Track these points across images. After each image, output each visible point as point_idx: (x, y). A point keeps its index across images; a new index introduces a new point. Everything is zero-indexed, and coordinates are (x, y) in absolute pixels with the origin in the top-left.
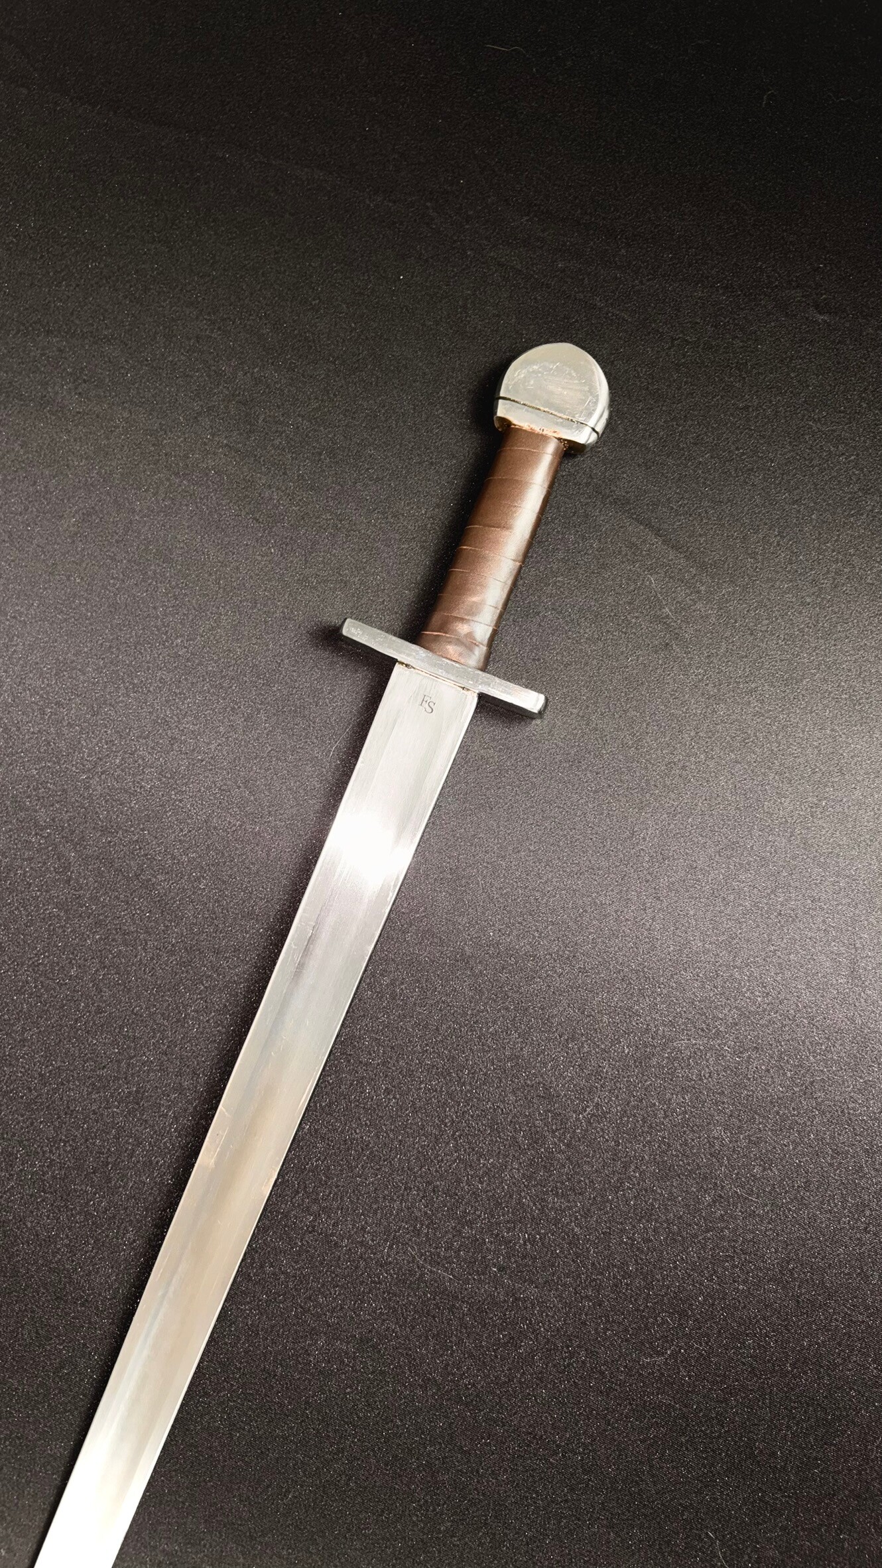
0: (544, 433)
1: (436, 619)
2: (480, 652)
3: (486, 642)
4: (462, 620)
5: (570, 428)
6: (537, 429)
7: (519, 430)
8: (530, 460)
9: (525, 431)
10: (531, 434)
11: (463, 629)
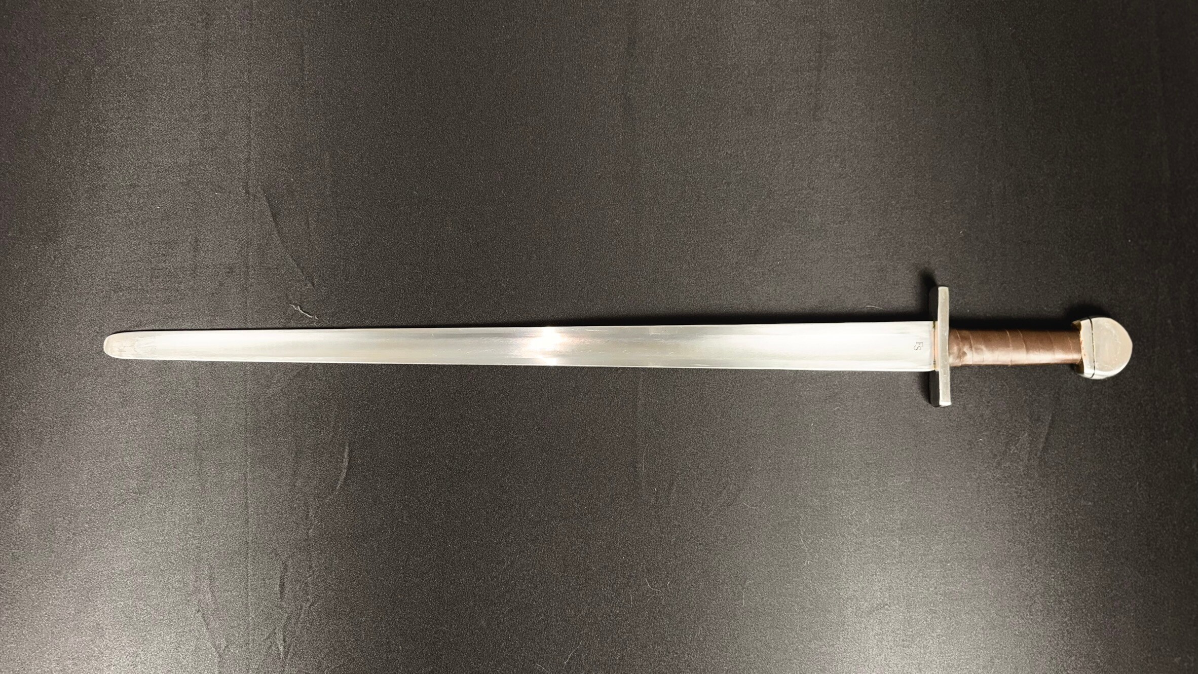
0: (1082, 350)
1: (966, 333)
2: (958, 363)
3: (964, 363)
4: (971, 347)
5: (1090, 362)
6: (1082, 346)
7: (1078, 337)
8: (1066, 349)
9: (1079, 340)
10: (1079, 344)
11: (966, 349)
